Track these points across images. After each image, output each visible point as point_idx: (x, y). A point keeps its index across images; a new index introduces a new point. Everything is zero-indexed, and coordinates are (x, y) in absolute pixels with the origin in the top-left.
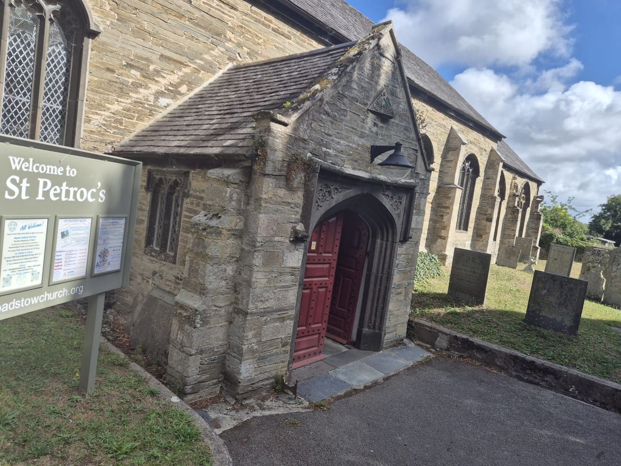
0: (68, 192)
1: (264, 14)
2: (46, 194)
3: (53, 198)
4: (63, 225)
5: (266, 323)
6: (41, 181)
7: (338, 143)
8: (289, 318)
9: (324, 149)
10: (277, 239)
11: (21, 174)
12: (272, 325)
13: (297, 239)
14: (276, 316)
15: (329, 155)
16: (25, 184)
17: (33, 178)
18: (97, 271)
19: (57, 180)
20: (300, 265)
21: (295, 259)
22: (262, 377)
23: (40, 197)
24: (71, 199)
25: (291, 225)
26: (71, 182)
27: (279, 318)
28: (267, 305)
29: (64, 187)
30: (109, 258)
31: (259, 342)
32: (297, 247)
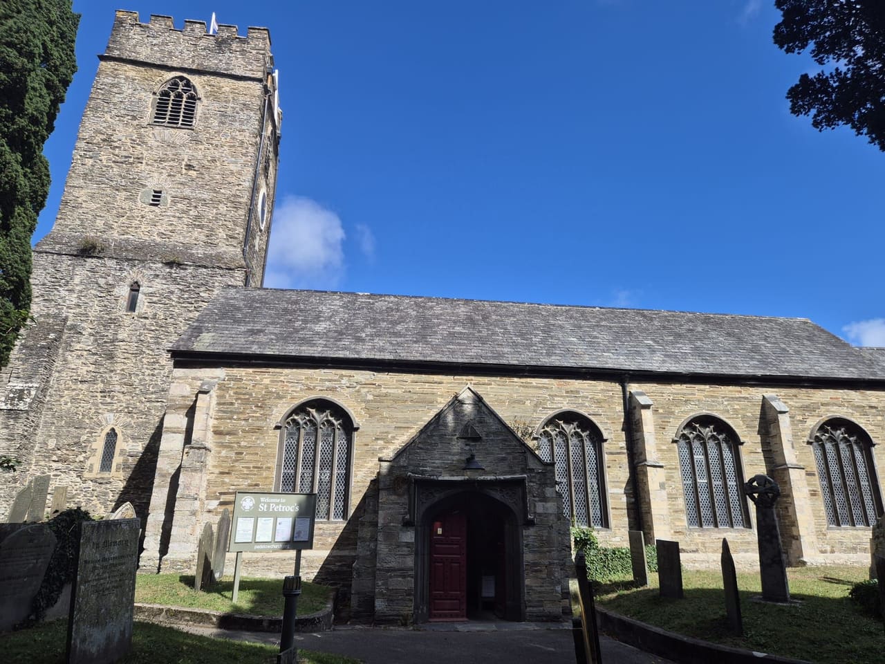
0: (282, 508)
1: (464, 378)
2: (273, 509)
3: (276, 510)
4: (279, 520)
5: (391, 577)
6: (271, 505)
7: (434, 463)
8: (409, 576)
9: (421, 468)
10: (392, 524)
11: (264, 503)
12: (396, 579)
13: (407, 524)
14: (398, 573)
15: (426, 471)
16: (265, 506)
17: (268, 504)
18: (295, 540)
19: (277, 504)
20: (413, 540)
21: (409, 537)
22: (392, 613)
23: (271, 510)
24: (283, 510)
25: (401, 516)
26: (283, 504)
27: (401, 575)
28: (391, 565)
29: (280, 506)
30: (302, 535)
31: (387, 589)
32: (409, 529)
